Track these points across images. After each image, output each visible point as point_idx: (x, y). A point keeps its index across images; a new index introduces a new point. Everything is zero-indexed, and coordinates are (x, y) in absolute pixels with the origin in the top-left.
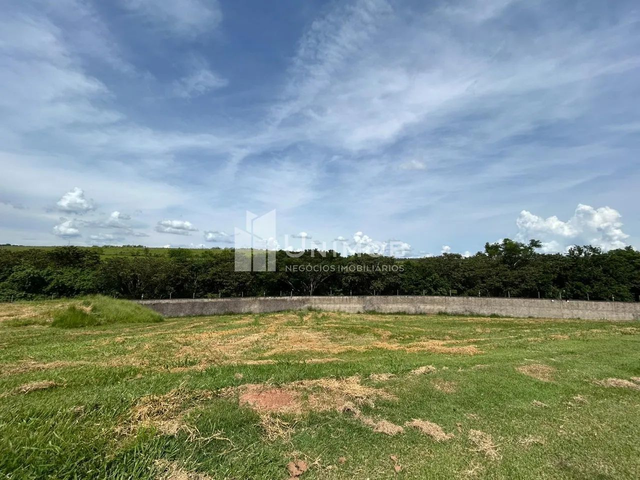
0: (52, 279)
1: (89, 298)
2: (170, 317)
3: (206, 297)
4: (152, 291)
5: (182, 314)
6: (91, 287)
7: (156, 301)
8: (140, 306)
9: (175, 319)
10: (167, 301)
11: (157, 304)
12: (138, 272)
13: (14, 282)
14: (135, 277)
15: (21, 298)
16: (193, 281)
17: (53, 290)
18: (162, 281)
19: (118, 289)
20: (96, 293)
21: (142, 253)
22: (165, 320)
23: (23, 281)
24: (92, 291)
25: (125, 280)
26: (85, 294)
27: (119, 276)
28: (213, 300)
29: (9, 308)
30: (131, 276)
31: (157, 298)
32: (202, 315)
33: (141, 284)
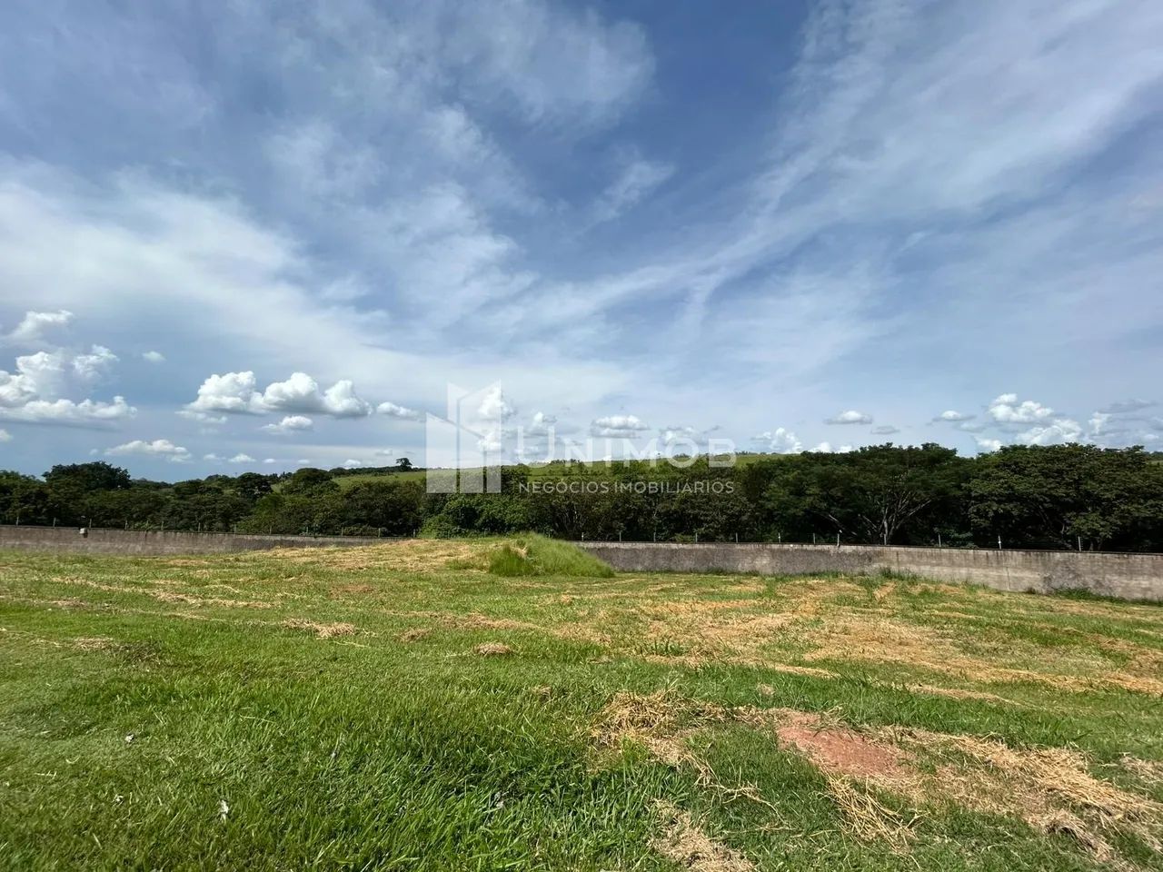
0: (482, 510)
1: (521, 536)
2: (623, 571)
3: (674, 541)
4: (595, 529)
5: (639, 568)
6: (522, 521)
7: (601, 545)
8: (581, 551)
9: (630, 574)
10: (615, 545)
11: (603, 548)
12: (574, 499)
13: (448, 514)
14: (570, 506)
15: (456, 534)
16: (650, 513)
17: (485, 524)
18: (606, 513)
19: (552, 524)
20: (528, 530)
21: (575, 471)
22: (617, 575)
23: (455, 512)
24: (522, 527)
25: (559, 511)
26: (518, 531)
27: (551, 506)
28: (685, 546)
29: (448, 547)
30: (567, 506)
31: (603, 539)
32: (670, 571)
33: (579, 517)
